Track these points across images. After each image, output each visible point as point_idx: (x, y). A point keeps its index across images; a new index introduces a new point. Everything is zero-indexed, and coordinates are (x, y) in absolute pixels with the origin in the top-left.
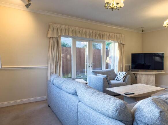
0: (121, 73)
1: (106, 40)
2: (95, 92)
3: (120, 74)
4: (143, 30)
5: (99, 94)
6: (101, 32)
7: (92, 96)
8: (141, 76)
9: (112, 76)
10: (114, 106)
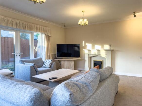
0: (48, 60)
1: (34, 31)
2: (13, 83)
3: (47, 62)
4: (65, 26)
5: (16, 85)
6: (29, 24)
7: (8, 87)
8: (64, 62)
9: (40, 64)
10: (29, 96)
